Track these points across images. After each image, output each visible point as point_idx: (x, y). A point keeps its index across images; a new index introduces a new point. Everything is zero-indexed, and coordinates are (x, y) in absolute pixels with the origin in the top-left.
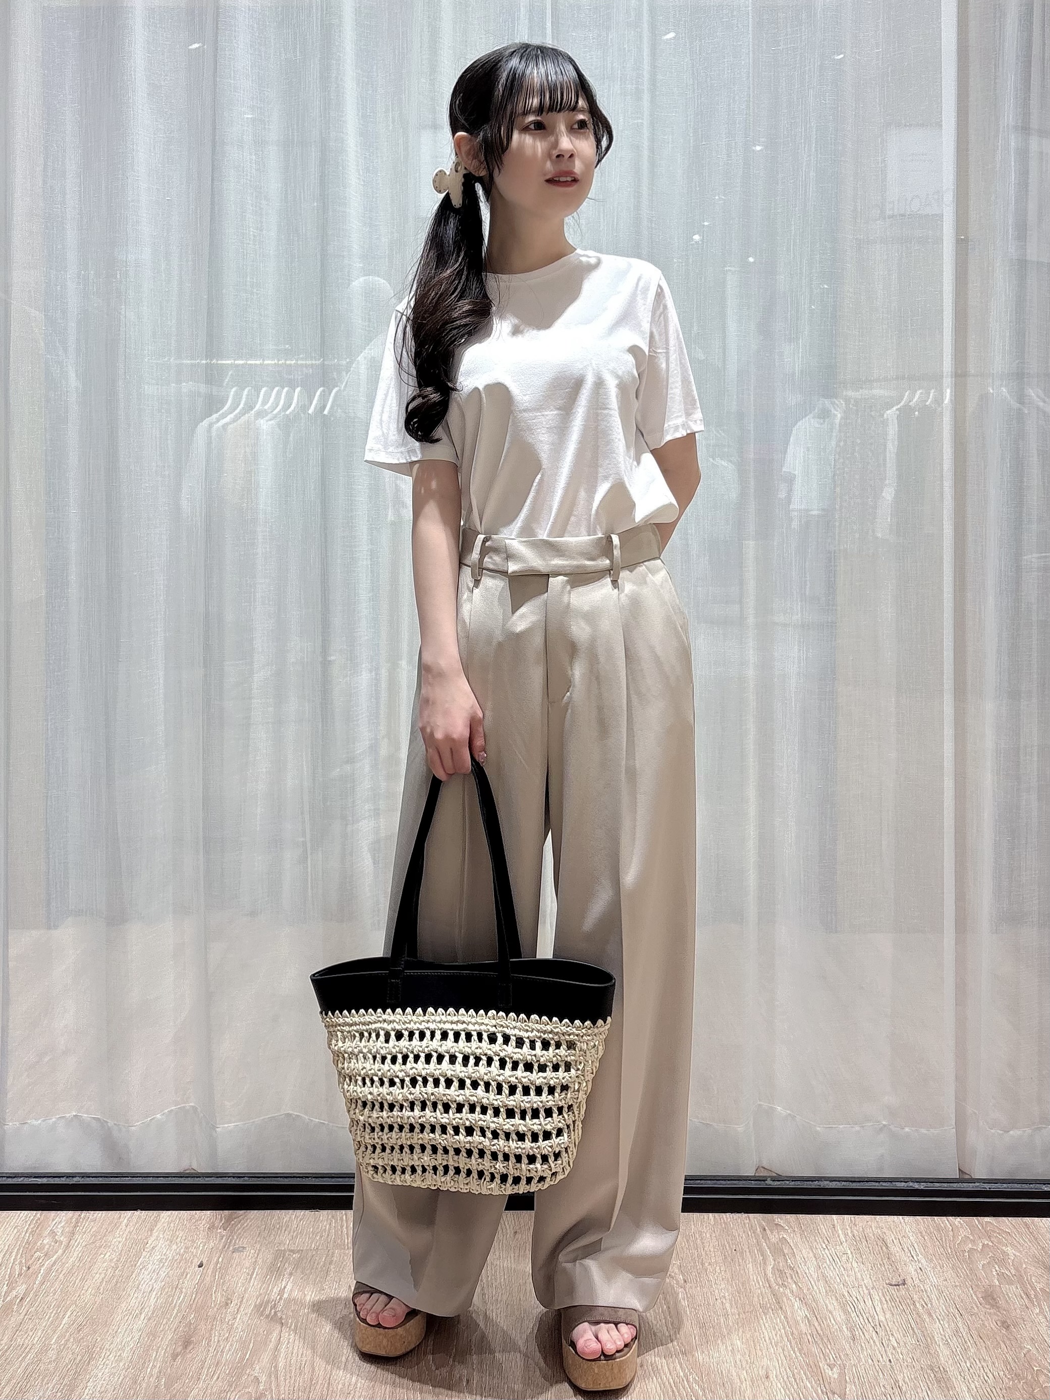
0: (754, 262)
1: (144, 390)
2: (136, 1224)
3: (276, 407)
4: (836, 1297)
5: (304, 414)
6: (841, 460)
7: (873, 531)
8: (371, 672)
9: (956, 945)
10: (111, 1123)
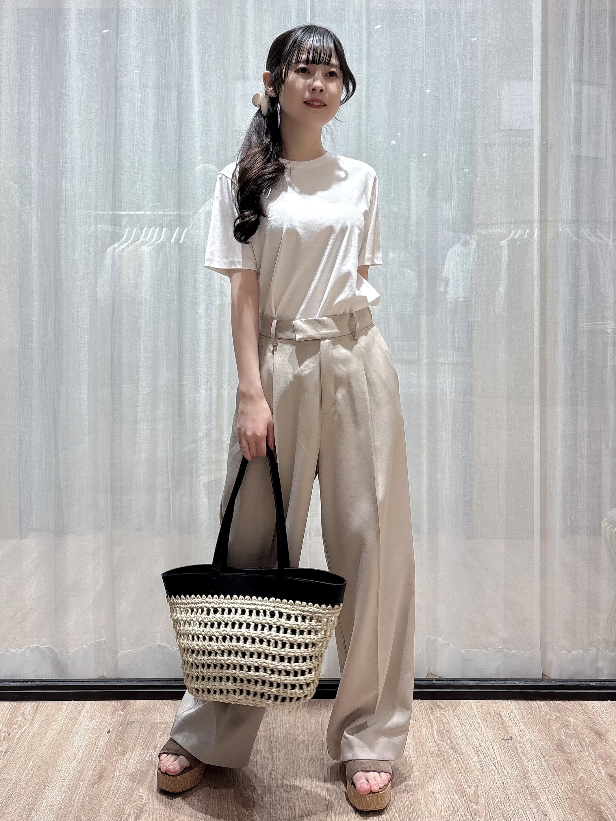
0: (426, 156)
1: (76, 229)
2: (71, 708)
3: (152, 239)
4: (472, 747)
5: (169, 242)
6: (476, 270)
7: (494, 310)
8: (207, 390)
9: (541, 545)
10: (57, 651)
